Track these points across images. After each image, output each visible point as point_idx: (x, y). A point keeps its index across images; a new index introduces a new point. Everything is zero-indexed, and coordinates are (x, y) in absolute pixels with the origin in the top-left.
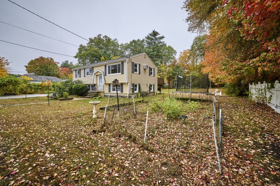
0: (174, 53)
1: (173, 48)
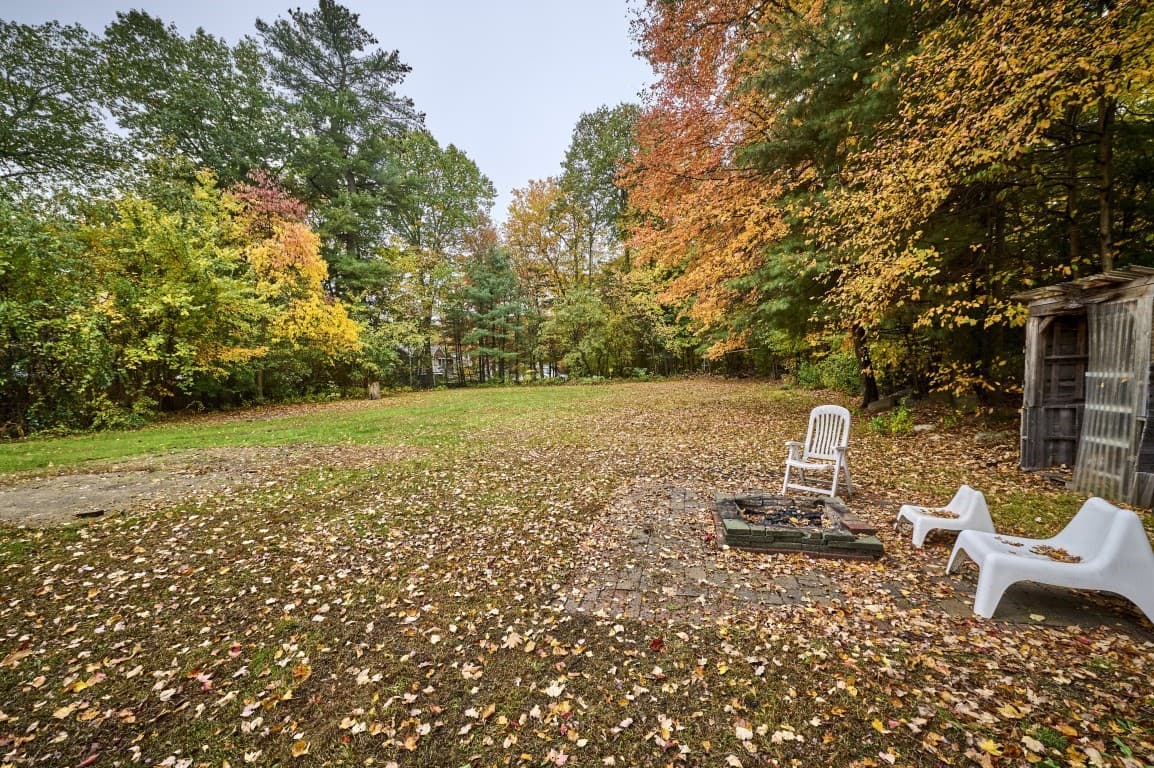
0: (485, 195)
1: (474, 163)
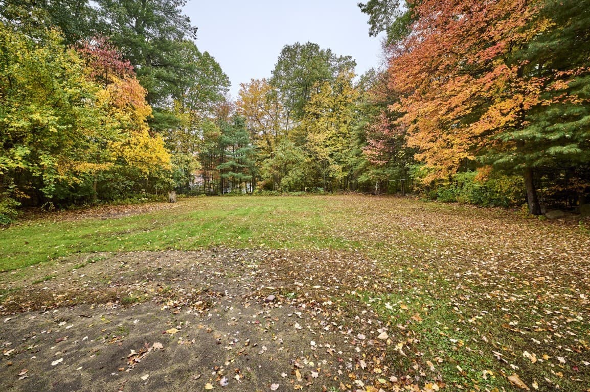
0: (224, 84)
1: (219, 65)
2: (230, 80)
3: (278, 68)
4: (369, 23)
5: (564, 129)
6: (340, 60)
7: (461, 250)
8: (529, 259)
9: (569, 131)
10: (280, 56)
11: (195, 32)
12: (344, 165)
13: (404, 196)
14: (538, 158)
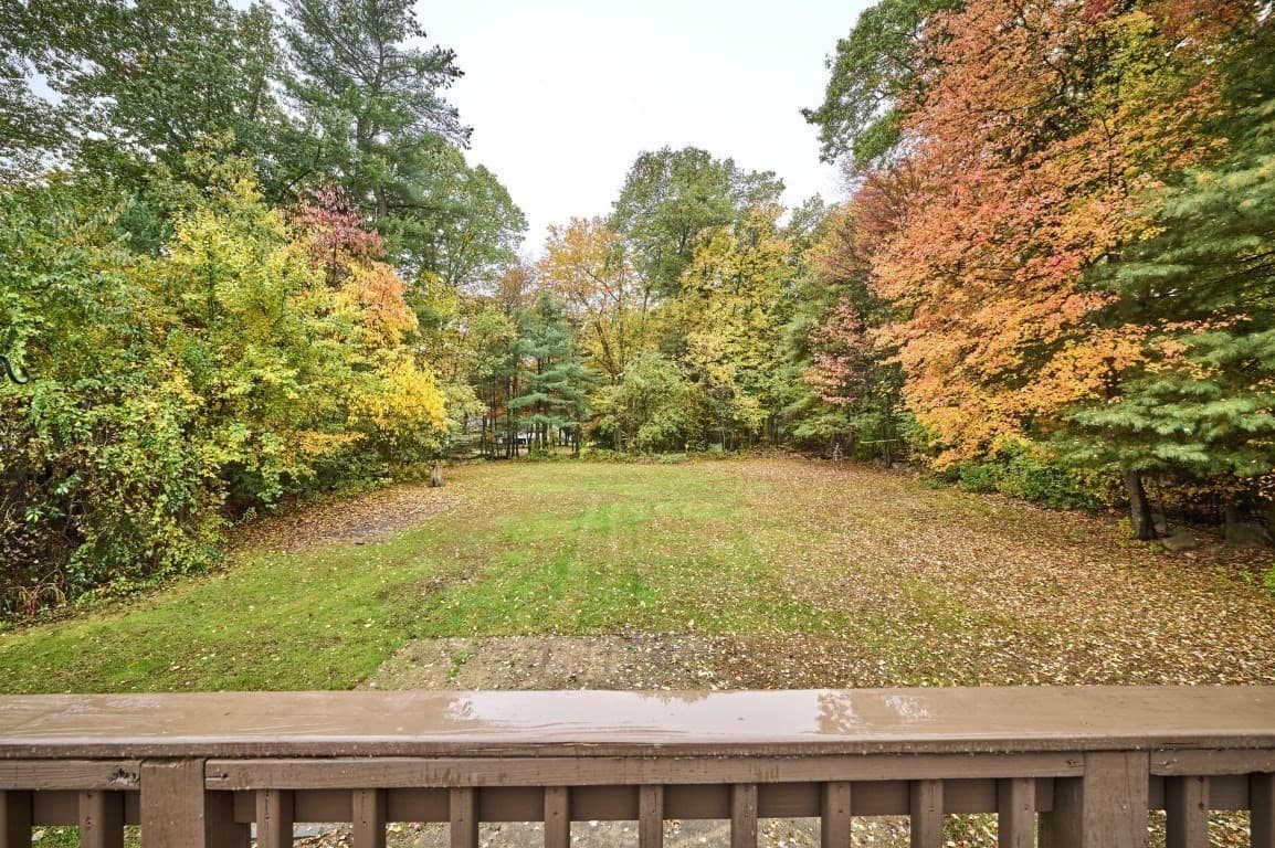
0: (514, 227)
2: (527, 218)
3: (626, 196)
4: (821, 139)
5: (1179, 416)
6: (750, 180)
7: (1010, 637)
8: (1116, 659)
9: (1190, 420)
10: (631, 172)
11: (468, 136)
12: (763, 395)
13: (890, 467)
14: (1141, 457)
